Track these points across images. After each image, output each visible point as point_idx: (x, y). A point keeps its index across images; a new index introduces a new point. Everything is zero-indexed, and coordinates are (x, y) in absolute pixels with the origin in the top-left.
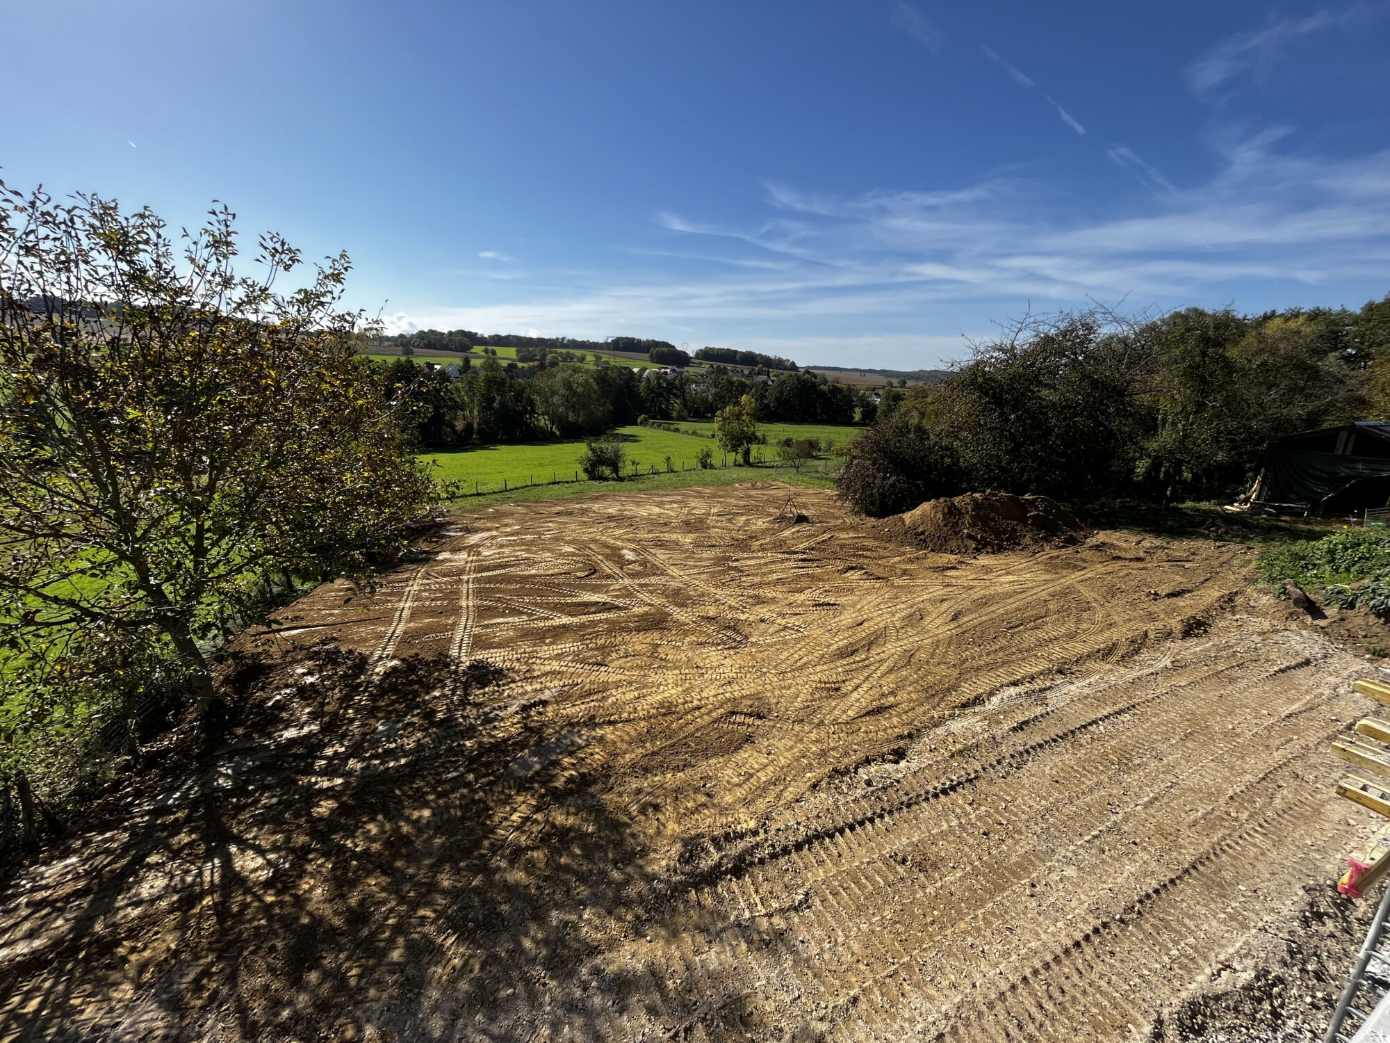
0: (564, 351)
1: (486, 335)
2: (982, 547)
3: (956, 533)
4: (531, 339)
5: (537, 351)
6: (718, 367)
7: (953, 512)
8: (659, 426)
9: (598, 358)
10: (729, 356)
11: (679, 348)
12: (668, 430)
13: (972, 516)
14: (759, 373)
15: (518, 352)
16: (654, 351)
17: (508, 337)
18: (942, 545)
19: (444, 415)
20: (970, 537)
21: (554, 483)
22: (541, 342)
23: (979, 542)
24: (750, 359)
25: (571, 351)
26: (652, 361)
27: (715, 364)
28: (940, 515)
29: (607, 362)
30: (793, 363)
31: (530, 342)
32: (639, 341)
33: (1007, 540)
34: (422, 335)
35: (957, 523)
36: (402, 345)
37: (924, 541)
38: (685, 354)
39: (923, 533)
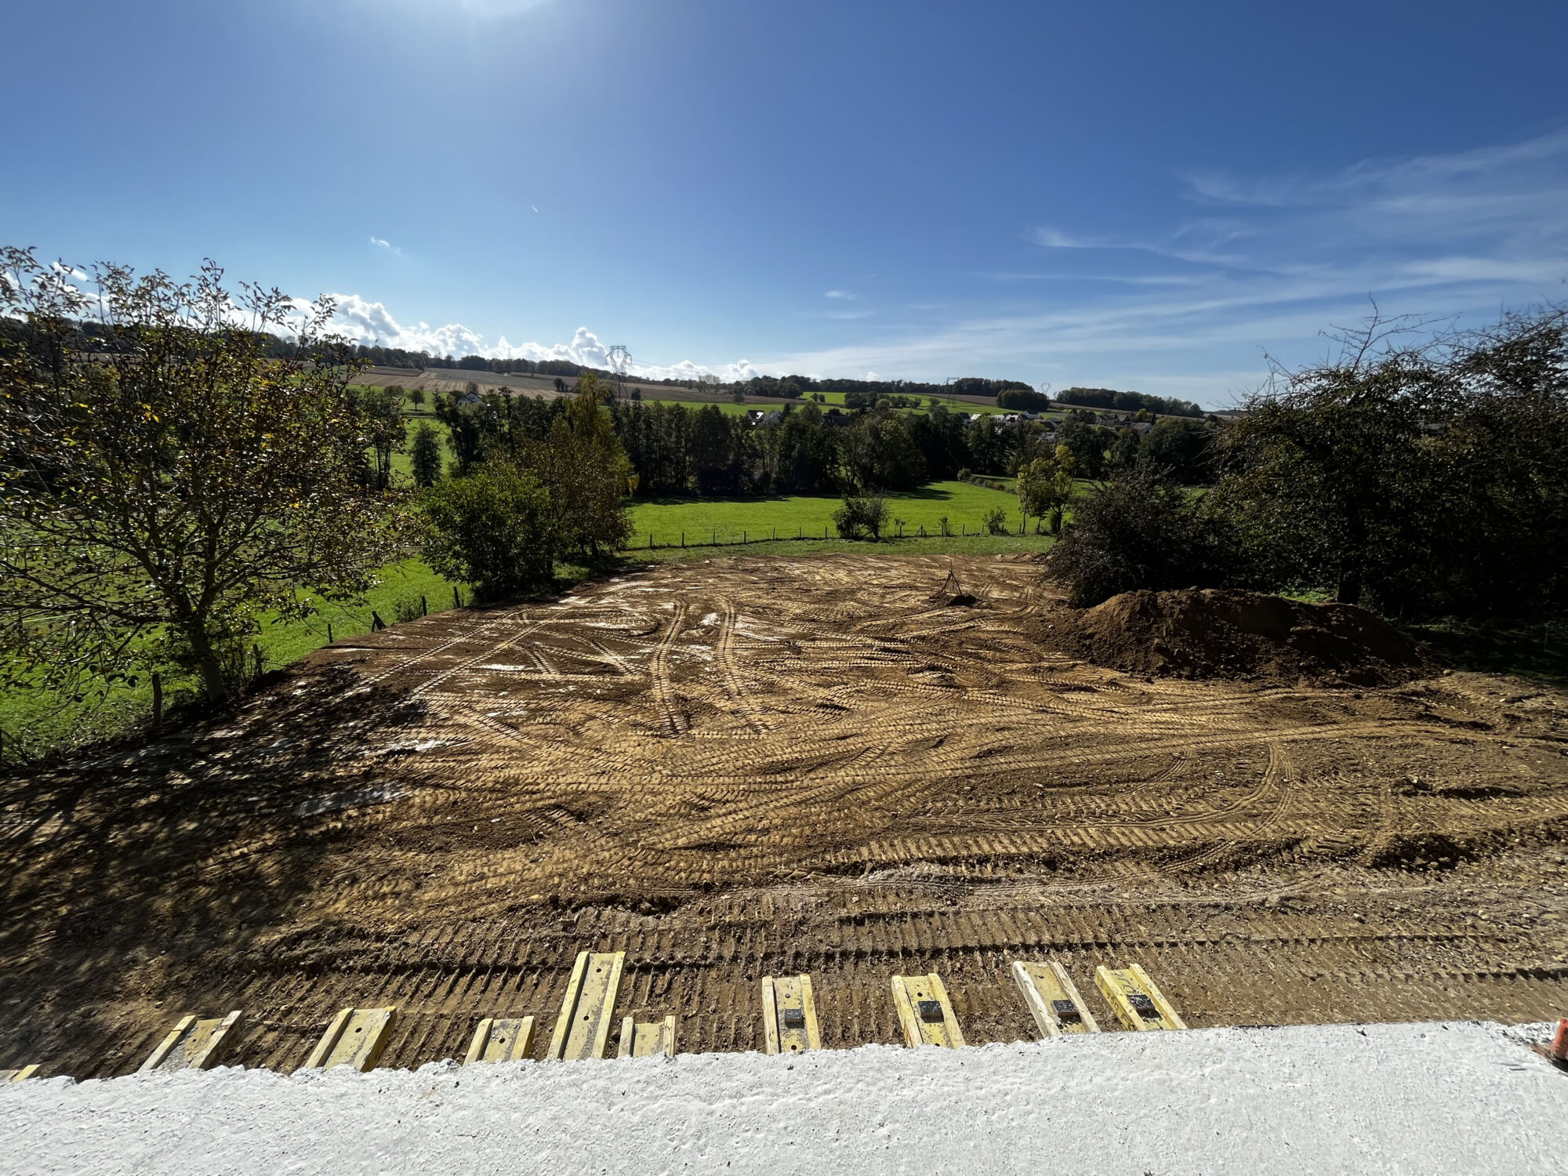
0: (896, 395)
1: (818, 381)
2: (1175, 666)
3: (1140, 642)
4: (864, 383)
5: (866, 396)
6: (1083, 412)
7: (1148, 612)
8: (981, 482)
9: (934, 402)
10: (1104, 399)
11: (1037, 389)
12: (991, 487)
13: (1177, 621)
14: (1140, 420)
15: (847, 397)
16: (1003, 393)
17: (840, 382)
18: (1111, 656)
19: (743, 463)
20: (1160, 650)
21: (798, 539)
22: (876, 387)
23: (1172, 659)
24: (1132, 401)
25: (904, 395)
26: (1000, 405)
27: (1079, 409)
28: (1126, 615)
29: (943, 408)
30: (1196, 407)
31: (863, 386)
32: (988, 383)
33: (1228, 662)
34: (756, 381)
35: (1150, 627)
36: (735, 392)
37: (1089, 648)
38: (1043, 396)
39: (1091, 636)
